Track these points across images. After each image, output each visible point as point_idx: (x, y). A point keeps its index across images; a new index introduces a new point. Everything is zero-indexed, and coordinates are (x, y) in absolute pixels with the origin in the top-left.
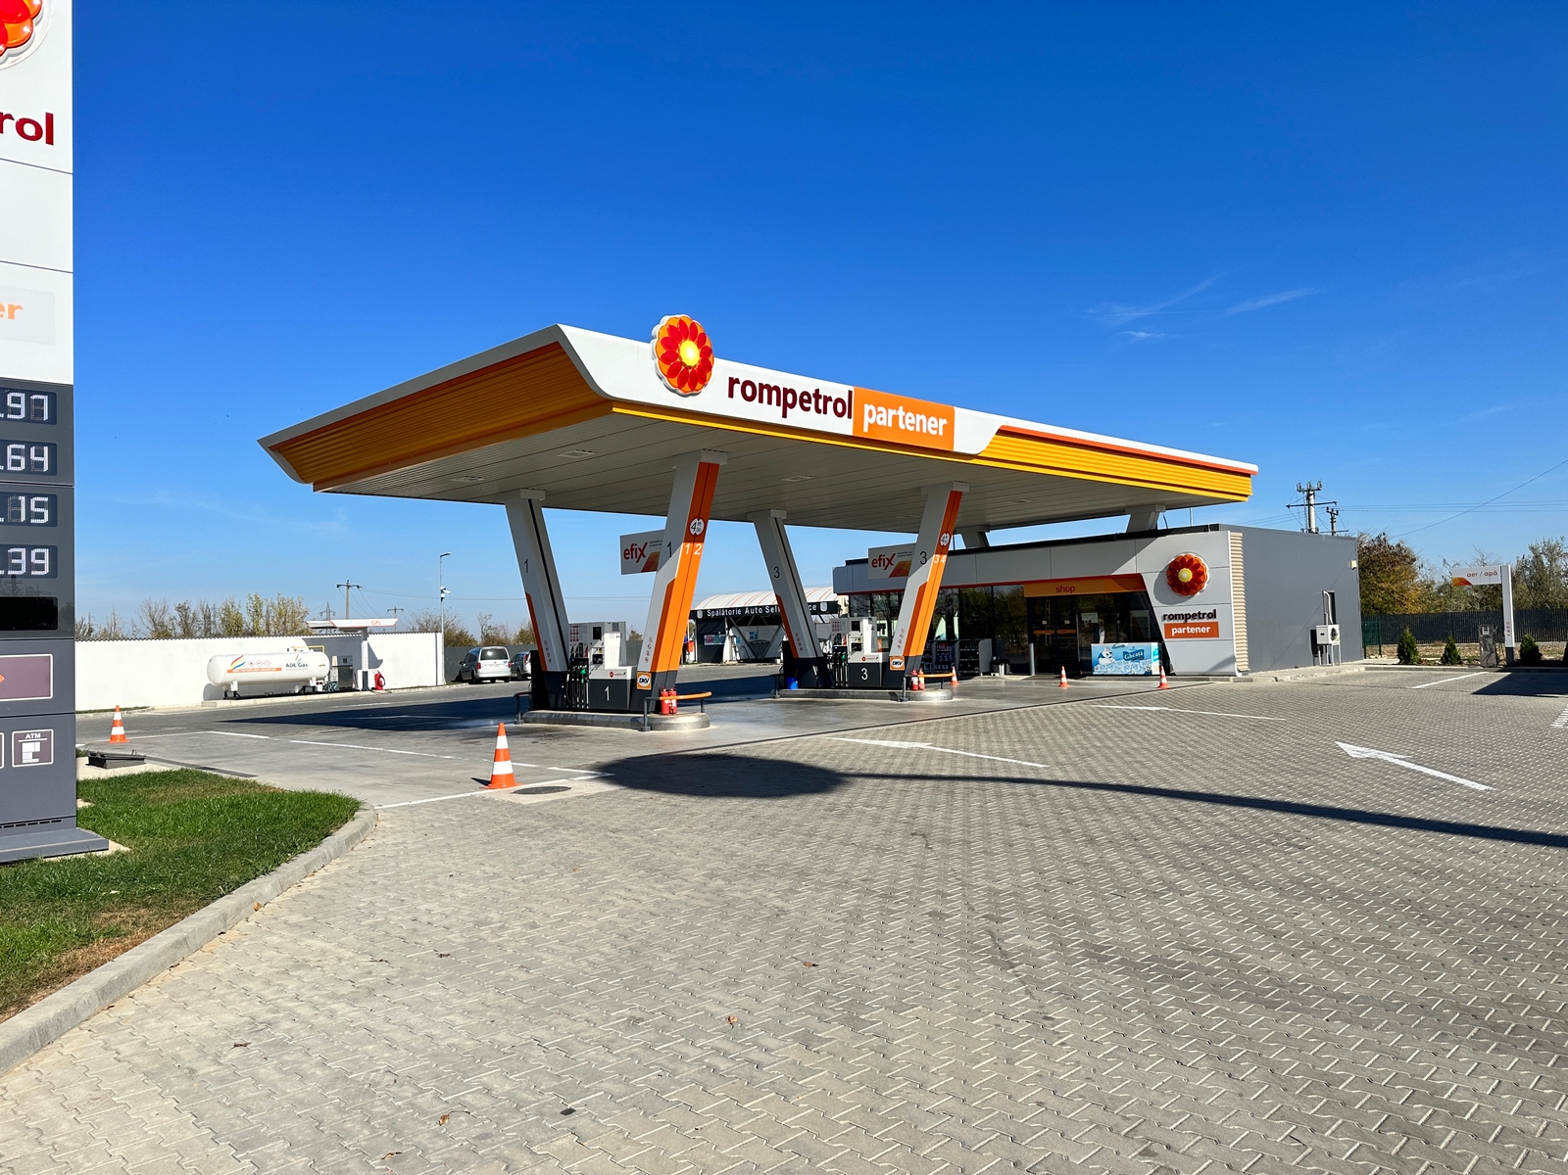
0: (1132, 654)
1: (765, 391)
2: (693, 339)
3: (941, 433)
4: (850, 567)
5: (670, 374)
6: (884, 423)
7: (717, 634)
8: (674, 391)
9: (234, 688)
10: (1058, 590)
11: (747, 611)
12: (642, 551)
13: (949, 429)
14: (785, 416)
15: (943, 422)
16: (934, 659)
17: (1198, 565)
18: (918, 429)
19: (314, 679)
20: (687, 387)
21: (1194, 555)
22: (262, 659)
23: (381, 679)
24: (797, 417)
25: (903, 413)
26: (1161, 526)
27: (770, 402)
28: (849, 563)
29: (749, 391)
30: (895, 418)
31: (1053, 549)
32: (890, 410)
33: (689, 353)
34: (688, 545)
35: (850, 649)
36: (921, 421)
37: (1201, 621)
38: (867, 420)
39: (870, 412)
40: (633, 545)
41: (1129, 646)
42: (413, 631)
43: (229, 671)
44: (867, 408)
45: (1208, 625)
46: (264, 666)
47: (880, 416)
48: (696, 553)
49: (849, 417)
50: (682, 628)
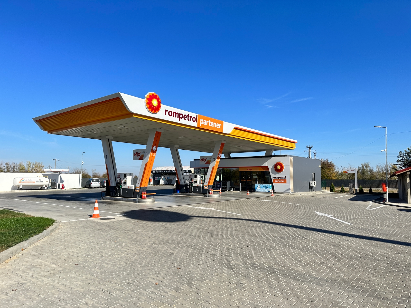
0: (265, 187)
1: (175, 114)
2: (156, 99)
3: (220, 128)
4: (195, 161)
5: (149, 108)
6: (205, 124)
7: (158, 177)
8: (150, 112)
9: (21, 187)
10: (248, 170)
11: (167, 171)
12: (139, 154)
13: (222, 127)
14: (179, 120)
15: (220, 125)
16: (215, 186)
17: (282, 165)
18: (214, 126)
19: (44, 185)
20: (154, 111)
21: (281, 162)
22: (30, 179)
23: (64, 186)
24: (183, 121)
25: (210, 122)
26: (273, 155)
27: (176, 117)
28: (194, 160)
29: (170, 113)
30: (208, 123)
31: (247, 159)
32: (207, 121)
33: (155, 103)
34: (152, 153)
35: (194, 183)
36: (215, 124)
37: (282, 179)
38: (201, 123)
39: (202, 122)
40: (137, 152)
41: (264, 185)
42: (74, 173)
43: (20, 182)
44: (201, 120)
45: (284, 180)
46: (30, 181)
47: (204, 122)
48: (154, 155)
49: (196, 122)
50: (149, 175)
